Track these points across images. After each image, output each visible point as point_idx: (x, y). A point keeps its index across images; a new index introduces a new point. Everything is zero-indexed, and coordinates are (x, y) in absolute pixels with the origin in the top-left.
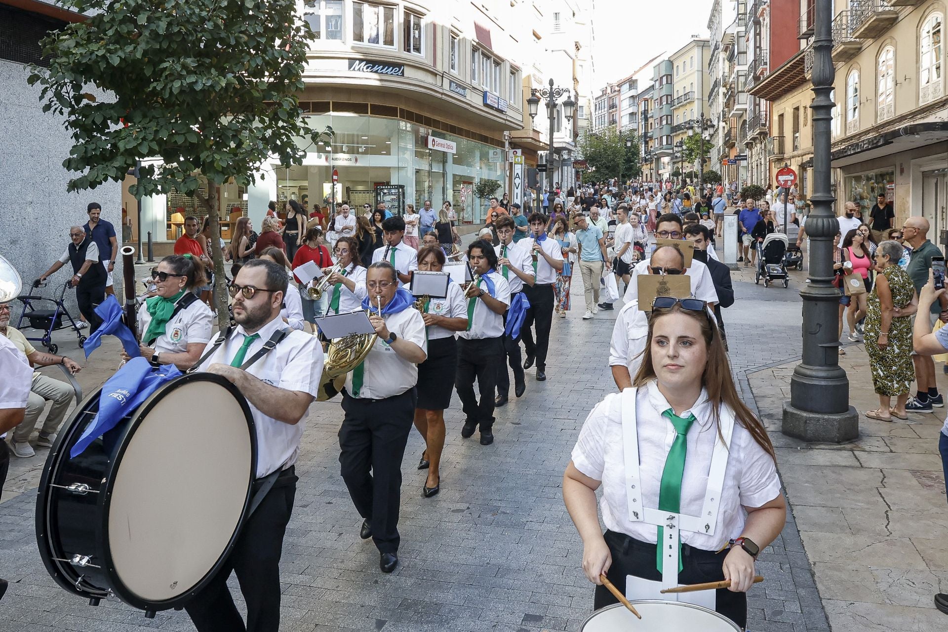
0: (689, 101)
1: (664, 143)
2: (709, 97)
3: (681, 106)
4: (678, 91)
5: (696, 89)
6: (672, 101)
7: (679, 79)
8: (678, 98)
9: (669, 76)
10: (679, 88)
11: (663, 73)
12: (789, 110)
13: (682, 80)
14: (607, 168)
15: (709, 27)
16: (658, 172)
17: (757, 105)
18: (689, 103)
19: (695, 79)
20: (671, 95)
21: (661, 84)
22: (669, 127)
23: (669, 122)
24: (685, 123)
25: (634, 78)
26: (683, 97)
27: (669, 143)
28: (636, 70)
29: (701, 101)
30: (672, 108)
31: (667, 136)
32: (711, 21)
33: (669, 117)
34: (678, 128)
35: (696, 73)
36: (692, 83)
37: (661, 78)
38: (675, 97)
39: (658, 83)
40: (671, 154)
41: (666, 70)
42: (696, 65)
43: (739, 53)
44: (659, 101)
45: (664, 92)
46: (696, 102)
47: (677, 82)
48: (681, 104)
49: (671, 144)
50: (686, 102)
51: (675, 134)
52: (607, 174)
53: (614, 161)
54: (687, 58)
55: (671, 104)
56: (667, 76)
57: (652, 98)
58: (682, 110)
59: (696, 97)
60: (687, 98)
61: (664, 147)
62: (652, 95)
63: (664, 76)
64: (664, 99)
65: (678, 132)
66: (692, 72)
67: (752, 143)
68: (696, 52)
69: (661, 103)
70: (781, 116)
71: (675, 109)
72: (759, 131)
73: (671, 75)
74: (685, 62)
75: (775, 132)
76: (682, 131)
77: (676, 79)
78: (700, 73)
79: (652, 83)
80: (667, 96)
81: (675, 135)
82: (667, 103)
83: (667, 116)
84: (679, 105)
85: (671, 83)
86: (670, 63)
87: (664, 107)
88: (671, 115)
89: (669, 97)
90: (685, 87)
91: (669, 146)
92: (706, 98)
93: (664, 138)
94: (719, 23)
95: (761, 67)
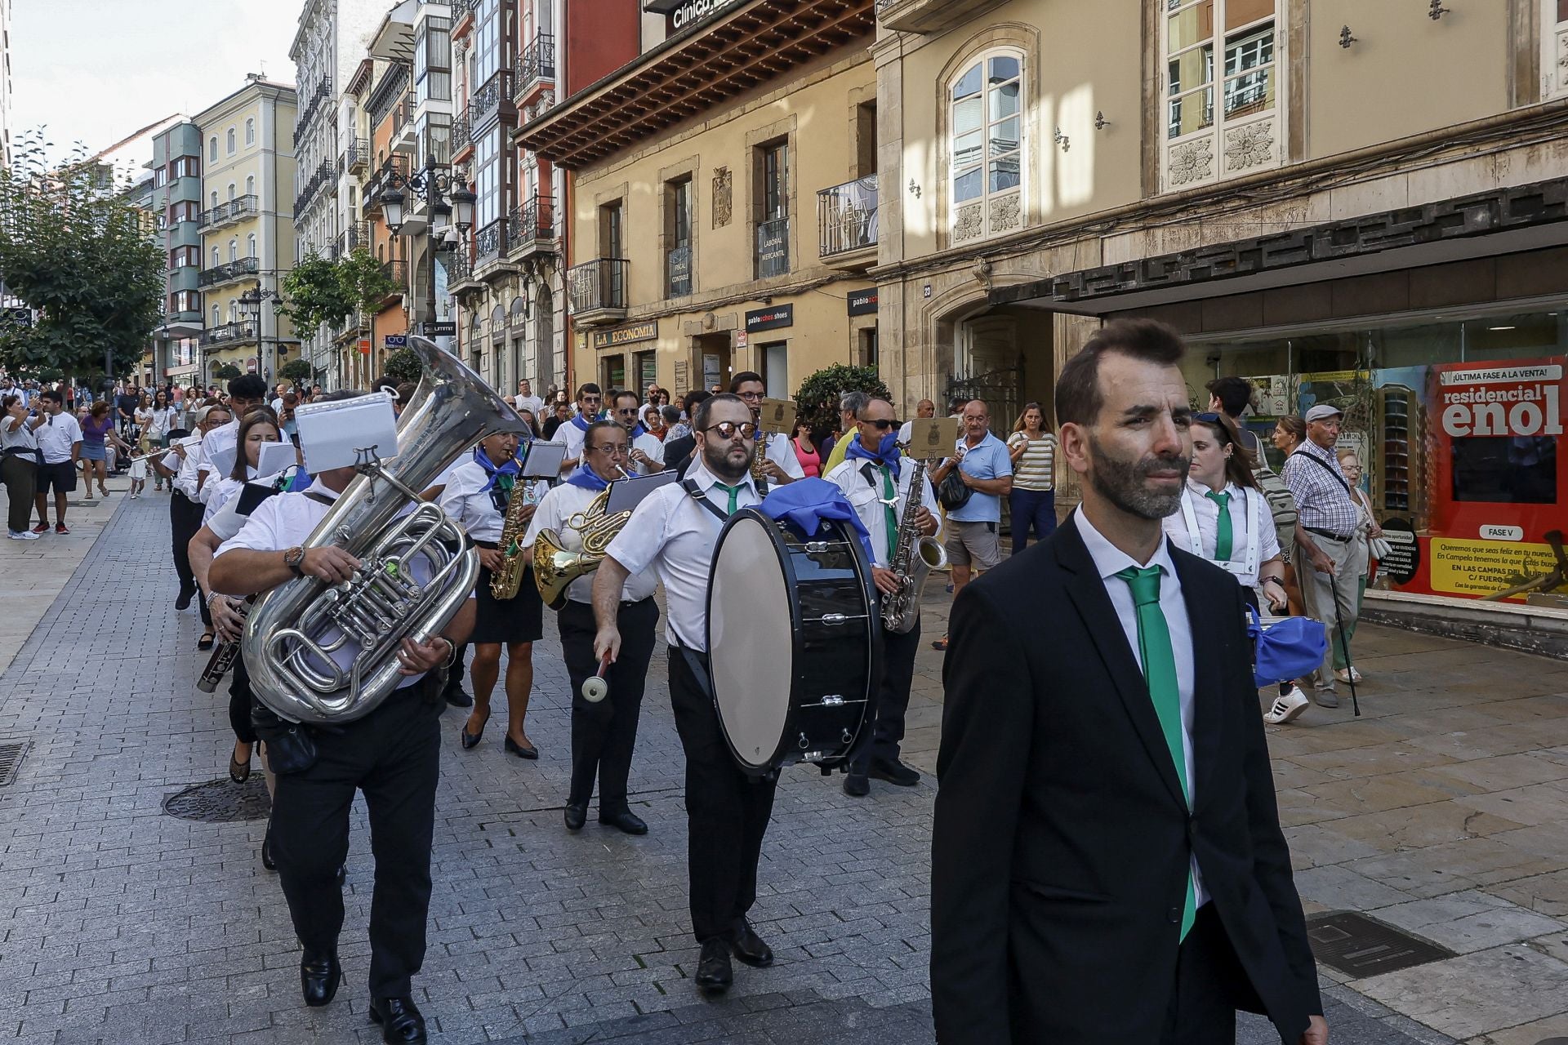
0: (244, 215)
1: (183, 307)
2: (298, 209)
3: (226, 227)
4: (214, 194)
5: (260, 189)
6: (202, 216)
7: (216, 168)
8: (215, 209)
9: (194, 161)
10: (218, 187)
11: (177, 151)
12: (648, 188)
13: (226, 168)
15: (295, 54)
16: (165, 372)
17: (508, 187)
18: (243, 220)
19: (259, 168)
20: (197, 203)
21: (173, 175)
22: (194, 272)
23: (194, 262)
24: (235, 263)
25: (104, 161)
26: (228, 207)
27: (195, 306)
28: (103, 150)
29: (272, 219)
30: (201, 231)
31: (190, 293)
32: (301, 39)
33: (194, 252)
34: (218, 273)
35: (262, 156)
36: (251, 178)
37: (174, 164)
38: (209, 206)
39: (163, 175)
40: (199, 332)
41: (186, 146)
42: (261, 139)
43: (431, 69)
44: (167, 213)
45: (180, 194)
46: (262, 219)
47: (214, 174)
48: (226, 222)
49: (199, 310)
50: (236, 217)
51: (208, 287)
54: (238, 122)
55: (201, 221)
56: (188, 158)
57: (150, 207)
58: (224, 238)
59: (261, 208)
60: (239, 213)
61: (182, 317)
62: (149, 201)
63: (180, 158)
64: (182, 209)
65: (217, 285)
66: (249, 153)
67: (479, 291)
68: (260, 111)
69: (173, 219)
70: (611, 210)
71: (208, 233)
72: (534, 248)
73: (197, 158)
74: (232, 131)
75: (587, 248)
76: (227, 282)
77: (208, 167)
78: (271, 156)
79: (149, 174)
80: (189, 203)
81: (210, 292)
82: (188, 219)
83: (189, 248)
84: (221, 223)
85: (198, 176)
86: (195, 131)
87: (182, 227)
88: (198, 247)
89: (193, 207)
90: (232, 186)
91: (194, 315)
92: (287, 211)
93: (183, 296)
94: (328, 37)
95: (537, 78)
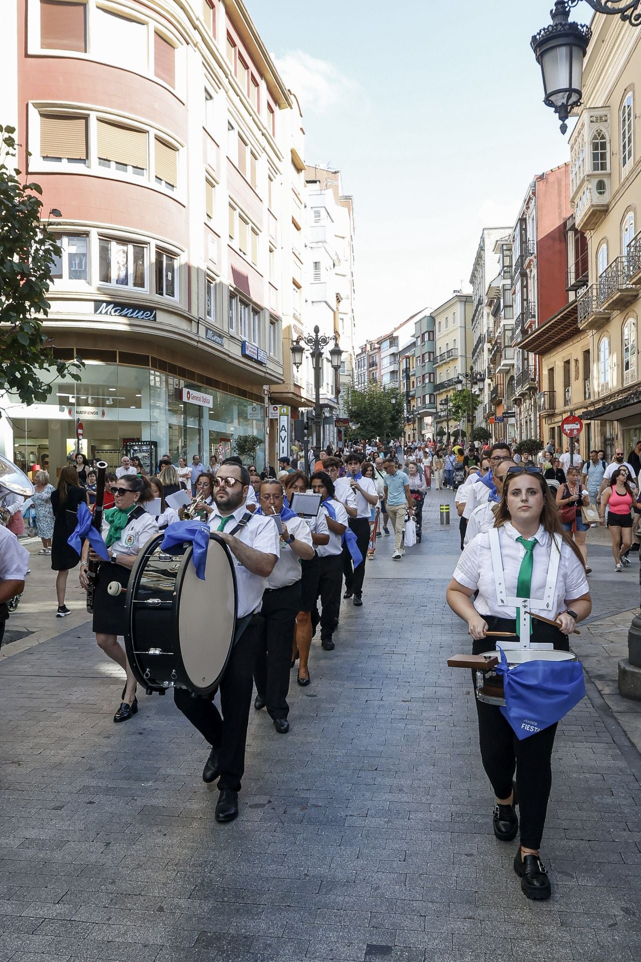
0: (452, 358)
1: (427, 401)
2: (473, 354)
3: (445, 363)
4: (440, 348)
5: (459, 345)
6: (435, 358)
7: (441, 336)
8: (440, 355)
9: (431, 333)
10: (441, 346)
11: (425, 329)
12: (560, 364)
13: (445, 336)
14: (373, 424)
15: (472, 282)
16: (421, 432)
17: (525, 359)
18: (452, 360)
19: (458, 335)
20: (433, 352)
21: (423, 340)
22: (432, 385)
23: (432, 381)
24: (449, 381)
25: (395, 335)
26: (446, 354)
27: (432, 402)
28: (396, 327)
29: (464, 358)
30: (435, 366)
31: (430, 395)
32: (473, 275)
33: (432, 375)
34: (442, 386)
35: (459, 329)
36: (455, 340)
37: (423, 335)
38: (438, 354)
39: (419, 340)
40: (434, 413)
41: (428, 326)
42: (459, 321)
43: (505, 307)
44: (421, 358)
45: (426, 349)
46: (460, 359)
47: (439, 339)
48: (444, 361)
49: (434, 403)
50: (449, 359)
51: (438, 392)
52: (373, 431)
53: (380, 417)
54: (449, 314)
55: (434, 361)
56: (429, 332)
57: (413, 355)
58: (445, 368)
59: (459, 354)
60: (450, 356)
61: (427, 406)
62: (413, 353)
63: (426, 332)
64: (427, 356)
65: (441, 391)
66: (454, 328)
67: (520, 400)
68: (458, 308)
69: (423, 361)
70: (551, 370)
71: (438, 366)
72: (528, 386)
73: (433, 332)
74: (447, 318)
75: (545, 387)
76: (445, 389)
77: (438, 335)
78: (463, 329)
79: (414, 340)
80: (429, 353)
81: (439, 394)
82: (430, 361)
83: (430, 374)
84: (442, 362)
85: (433, 340)
86: (432, 319)
87: (427, 364)
88: (434, 373)
89: (432, 355)
90: (447, 344)
91: (432, 405)
92: (470, 355)
93: (427, 397)
94: (482, 277)
95: (529, 320)
